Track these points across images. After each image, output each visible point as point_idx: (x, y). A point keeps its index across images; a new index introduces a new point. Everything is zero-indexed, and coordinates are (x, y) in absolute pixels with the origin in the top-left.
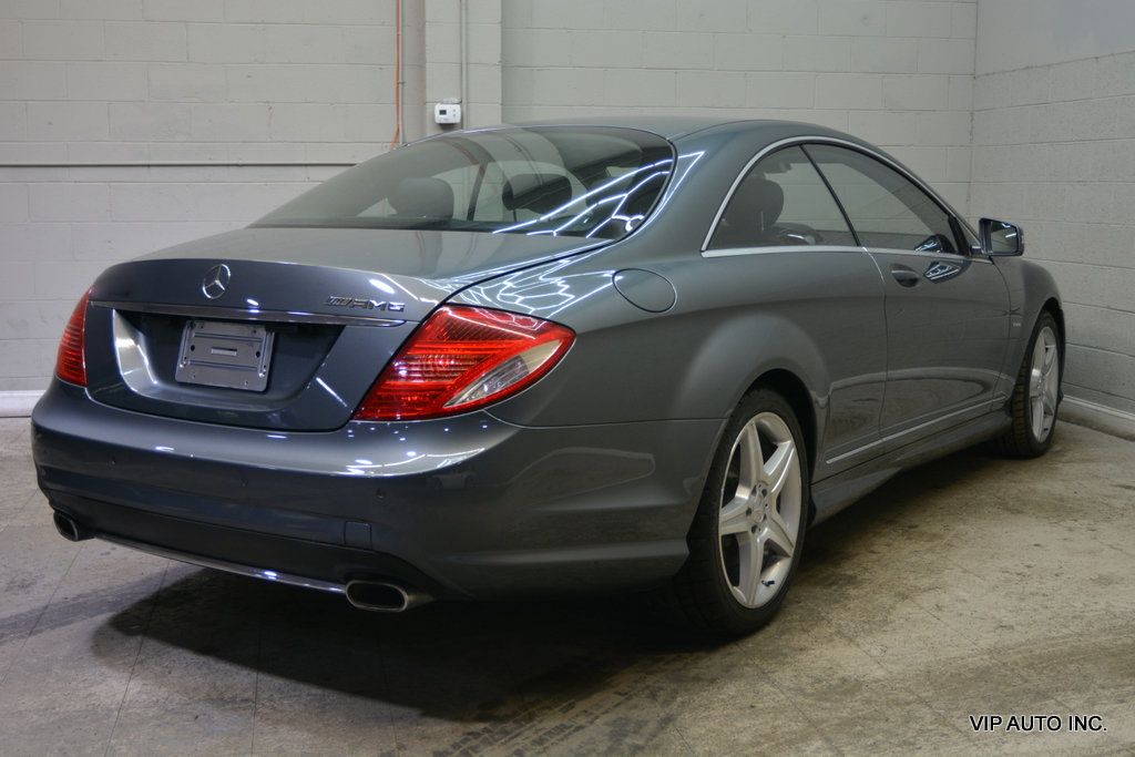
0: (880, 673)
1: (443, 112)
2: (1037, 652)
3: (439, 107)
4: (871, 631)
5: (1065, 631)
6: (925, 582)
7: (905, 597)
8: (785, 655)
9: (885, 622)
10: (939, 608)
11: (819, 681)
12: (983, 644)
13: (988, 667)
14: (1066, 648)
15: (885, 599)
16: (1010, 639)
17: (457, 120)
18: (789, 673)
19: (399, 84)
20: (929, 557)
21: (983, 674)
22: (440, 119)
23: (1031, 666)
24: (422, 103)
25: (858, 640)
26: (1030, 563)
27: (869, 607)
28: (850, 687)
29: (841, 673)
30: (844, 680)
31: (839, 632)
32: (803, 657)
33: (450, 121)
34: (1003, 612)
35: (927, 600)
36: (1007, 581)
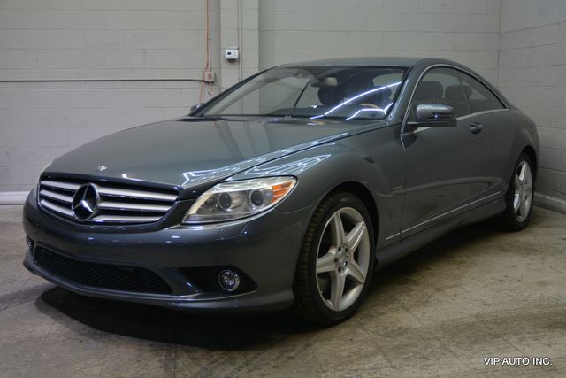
0: (418, 325)
1: (229, 53)
2: (500, 316)
3: (227, 51)
4: (419, 306)
5: (517, 307)
6: (452, 283)
7: (439, 290)
8: (373, 317)
9: (427, 302)
10: (455, 295)
11: (387, 328)
12: (474, 312)
13: (473, 323)
14: (514, 315)
15: (429, 291)
16: (488, 310)
17: (236, 57)
18: (373, 324)
19: (209, 40)
20: (456, 272)
21: (470, 326)
22: (228, 57)
23: (495, 323)
24: (220, 49)
25: (412, 310)
26: (506, 274)
27: (420, 295)
28: (402, 331)
29: (399, 325)
30: (400, 328)
31: (402, 306)
32: (382, 317)
33: (233, 58)
34: (488, 297)
35: (450, 292)
36: (493, 283)
